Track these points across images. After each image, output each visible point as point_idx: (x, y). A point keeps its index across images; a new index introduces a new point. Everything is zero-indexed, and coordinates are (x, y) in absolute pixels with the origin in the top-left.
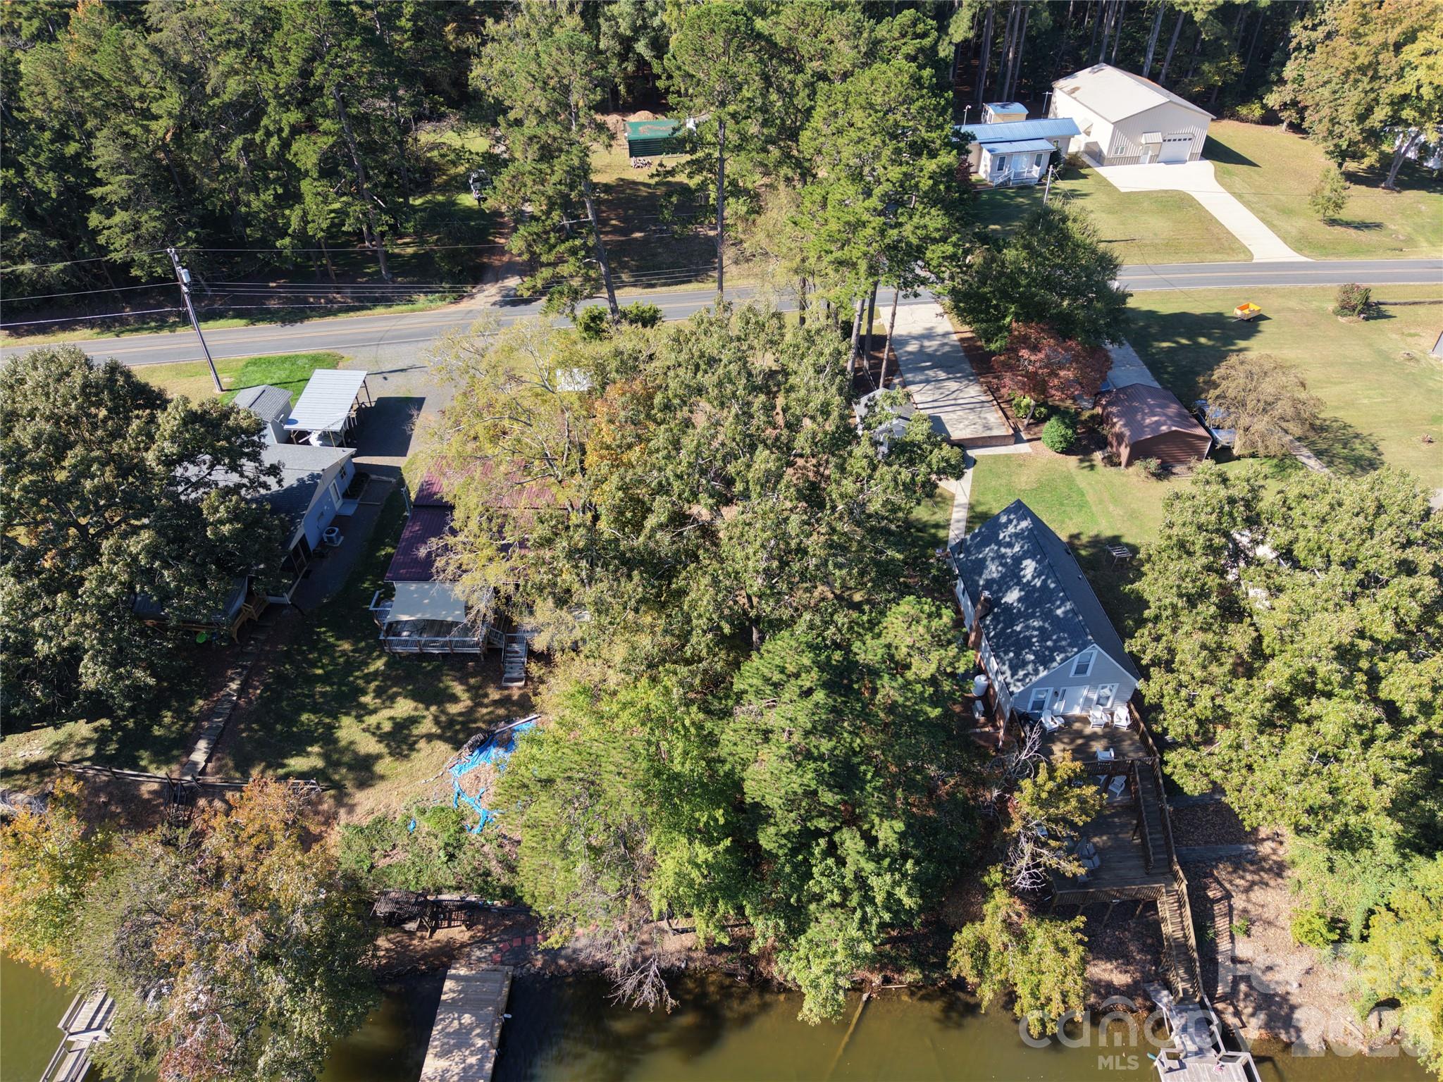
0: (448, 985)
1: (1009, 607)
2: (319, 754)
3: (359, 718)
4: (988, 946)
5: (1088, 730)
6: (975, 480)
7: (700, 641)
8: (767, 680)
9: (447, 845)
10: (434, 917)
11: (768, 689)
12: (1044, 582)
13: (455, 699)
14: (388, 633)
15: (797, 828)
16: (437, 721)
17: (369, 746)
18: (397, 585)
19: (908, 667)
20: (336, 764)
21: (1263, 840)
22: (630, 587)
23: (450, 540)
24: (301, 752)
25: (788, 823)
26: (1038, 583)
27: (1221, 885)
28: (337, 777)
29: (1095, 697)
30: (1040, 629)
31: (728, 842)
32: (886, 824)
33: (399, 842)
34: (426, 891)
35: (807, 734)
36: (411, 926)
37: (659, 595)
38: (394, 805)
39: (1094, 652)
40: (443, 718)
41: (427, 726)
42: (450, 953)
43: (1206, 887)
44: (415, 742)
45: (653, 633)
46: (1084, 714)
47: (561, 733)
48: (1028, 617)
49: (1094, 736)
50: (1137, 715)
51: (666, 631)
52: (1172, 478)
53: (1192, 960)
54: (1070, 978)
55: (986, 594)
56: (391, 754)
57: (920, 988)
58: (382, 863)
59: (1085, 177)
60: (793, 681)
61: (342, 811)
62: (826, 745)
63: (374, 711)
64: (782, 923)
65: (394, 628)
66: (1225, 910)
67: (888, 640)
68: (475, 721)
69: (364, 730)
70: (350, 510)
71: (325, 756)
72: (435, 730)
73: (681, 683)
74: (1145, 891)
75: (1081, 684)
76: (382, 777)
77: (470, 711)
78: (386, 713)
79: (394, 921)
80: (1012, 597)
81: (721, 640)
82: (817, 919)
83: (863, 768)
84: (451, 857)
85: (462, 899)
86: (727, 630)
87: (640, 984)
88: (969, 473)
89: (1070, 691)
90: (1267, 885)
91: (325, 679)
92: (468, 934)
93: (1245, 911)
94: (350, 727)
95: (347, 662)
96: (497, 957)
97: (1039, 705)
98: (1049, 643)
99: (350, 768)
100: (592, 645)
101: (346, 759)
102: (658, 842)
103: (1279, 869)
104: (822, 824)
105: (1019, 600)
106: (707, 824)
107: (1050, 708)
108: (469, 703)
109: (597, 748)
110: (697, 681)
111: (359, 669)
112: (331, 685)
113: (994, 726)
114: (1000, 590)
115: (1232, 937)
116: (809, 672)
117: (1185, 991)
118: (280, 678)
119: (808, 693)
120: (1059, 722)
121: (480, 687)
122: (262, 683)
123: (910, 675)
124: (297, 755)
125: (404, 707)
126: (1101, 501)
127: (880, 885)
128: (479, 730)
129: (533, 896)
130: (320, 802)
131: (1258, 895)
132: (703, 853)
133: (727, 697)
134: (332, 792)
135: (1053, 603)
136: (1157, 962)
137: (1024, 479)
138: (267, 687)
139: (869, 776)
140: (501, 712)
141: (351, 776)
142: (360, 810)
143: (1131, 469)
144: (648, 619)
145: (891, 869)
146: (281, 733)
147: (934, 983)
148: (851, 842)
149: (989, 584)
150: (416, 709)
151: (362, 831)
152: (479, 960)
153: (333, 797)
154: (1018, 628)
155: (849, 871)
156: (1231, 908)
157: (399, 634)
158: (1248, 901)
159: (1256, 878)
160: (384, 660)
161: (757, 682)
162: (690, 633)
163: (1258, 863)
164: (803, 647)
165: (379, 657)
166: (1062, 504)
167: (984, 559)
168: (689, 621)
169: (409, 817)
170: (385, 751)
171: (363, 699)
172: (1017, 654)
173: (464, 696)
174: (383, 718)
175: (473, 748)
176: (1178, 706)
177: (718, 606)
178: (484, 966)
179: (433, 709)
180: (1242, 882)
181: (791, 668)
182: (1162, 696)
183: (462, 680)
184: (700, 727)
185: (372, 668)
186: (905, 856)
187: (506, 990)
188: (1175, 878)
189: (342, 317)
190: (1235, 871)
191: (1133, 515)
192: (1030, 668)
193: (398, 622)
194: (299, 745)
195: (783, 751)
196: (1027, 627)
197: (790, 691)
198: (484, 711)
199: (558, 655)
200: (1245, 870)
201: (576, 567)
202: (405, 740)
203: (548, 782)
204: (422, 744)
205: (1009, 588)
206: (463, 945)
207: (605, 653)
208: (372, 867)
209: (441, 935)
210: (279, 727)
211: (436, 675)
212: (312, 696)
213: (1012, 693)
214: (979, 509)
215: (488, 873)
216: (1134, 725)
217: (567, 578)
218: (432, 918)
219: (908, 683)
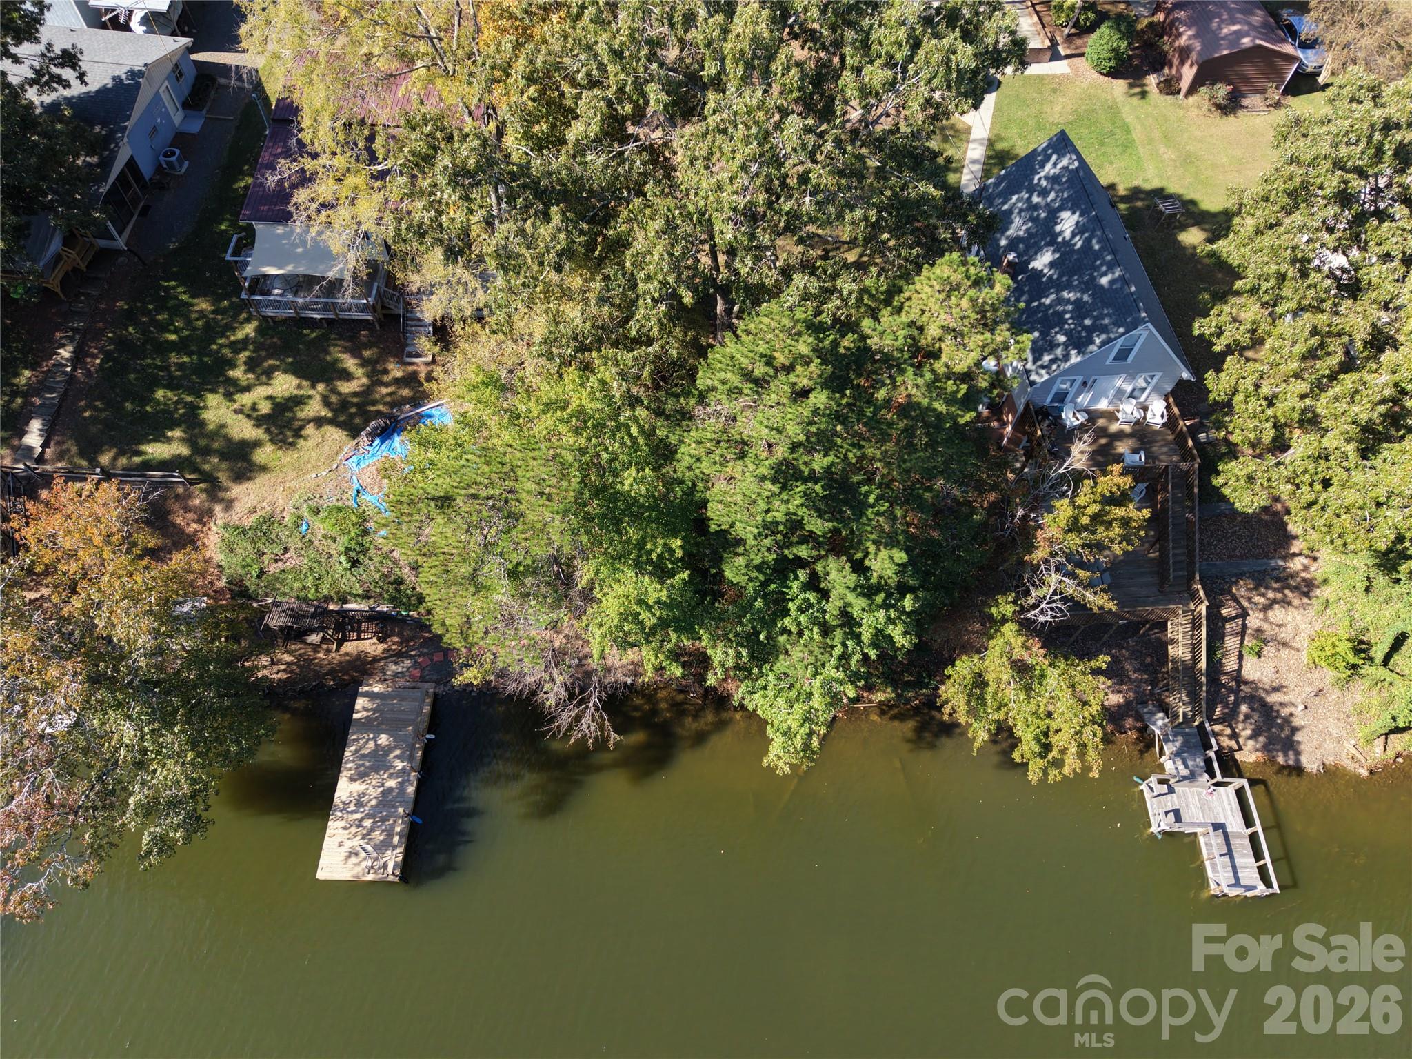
0: (361, 703)
1: (1038, 274)
2: (182, 440)
3: (229, 396)
4: (986, 684)
5: (1114, 427)
6: (998, 109)
7: (648, 316)
8: (747, 376)
9: (348, 550)
10: (340, 628)
11: (747, 387)
12: (1088, 242)
13: (347, 376)
14: (252, 290)
15: (771, 557)
16: (326, 402)
17: (244, 430)
18: (259, 227)
19: (936, 355)
20: (206, 452)
21: (1295, 555)
22: (545, 231)
23: (309, 164)
24: (160, 438)
25: (763, 552)
26: (1078, 243)
27: (1238, 603)
28: (207, 467)
29: (1129, 388)
30: (1078, 303)
31: (685, 575)
32: (884, 553)
33: (291, 545)
34: (328, 599)
35: (794, 447)
36: (314, 638)
37: (590, 246)
38: (280, 503)
39: (1146, 334)
40: (334, 399)
41: (315, 408)
42: (362, 668)
43: (1222, 605)
44: (302, 428)
45: (585, 301)
46: (1111, 408)
47: (464, 434)
48: (1058, 286)
49: (1120, 435)
50: (1176, 410)
51: (602, 301)
52: (1240, 112)
53: (1198, 683)
54: (1089, 729)
55: (1011, 257)
56: (272, 441)
57: (891, 707)
58: (274, 568)
60: (782, 376)
61: (218, 508)
62: (820, 462)
63: (247, 389)
64: (744, 652)
65: (261, 284)
66: (1238, 629)
67: (912, 317)
68: (374, 403)
69: (236, 412)
70: (195, 126)
71: (190, 441)
72: (325, 413)
73: (623, 376)
74: (1158, 611)
75: (1114, 372)
76: (264, 469)
77: (367, 392)
78: (261, 392)
79: (293, 634)
80: (1043, 261)
81: (678, 313)
82: (787, 652)
83: (864, 489)
84: (355, 563)
85: (372, 609)
86: (688, 299)
87: (578, 718)
88: (990, 99)
89: (1103, 382)
90: (1290, 604)
91: (181, 347)
92: (382, 647)
93: (1259, 630)
94: (218, 408)
95: (207, 326)
96: (417, 673)
97: (1061, 397)
98: (1087, 322)
99: (223, 456)
100: (500, 316)
101: (216, 445)
102: (598, 571)
103: (1307, 588)
104: (803, 552)
105: (1052, 265)
106: (660, 556)
107: (1073, 401)
108: (365, 380)
109: (514, 457)
110: (646, 374)
111: (223, 335)
112: (190, 354)
113: (1000, 420)
114: (1026, 252)
115: (1241, 657)
116: (808, 364)
117: (1185, 714)
118: (123, 344)
119: (802, 394)
120: (1082, 417)
121: (377, 362)
122: (102, 350)
123: (939, 366)
124: (156, 440)
125: (284, 384)
126: (1151, 141)
127: (870, 620)
128: (379, 414)
129: (443, 624)
130: (190, 495)
131: (1277, 614)
132: (655, 591)
133: (688, 394)
134: (203, 486)
135: (1097, 268)
136: (1154, 683)
137: (1057, 108)
138: (108, 356)
139: (871, 499)
140: (406, 392)
141: (225, 465)
142: (239, 509)
143: (1191, 99)
144: (578, 282)
145: (886, 606)
146: (132, 413)
147: (908, 701)
148: (837, 574)
149: (1014, 244)
150: (299, 387)
151: (244, 532)
152: (396, 675)
153: (205, 490)
154: (1047, 301)
155: (833, 607)
156: (1244, 627)
157: (269, 293)
158: (1265, 620)
159: (1279, 596)
160: (254, 324)
161: (734, 379)
162: (634, 302)
163: (1284, 580)
164: (800, 327)
165: (248, 320)
166: (1102, 144)
167: (1010, 211)
168: (633, 286)
169: (300, 517)
170: (266, 437)
171: (231, 373)
172: (1044, 334)
173: (359, 372)
174: (259, 396)
175: (373, 435)
176: (1254, 405)
177: (676, 265)
178: (401, 682)
179: (321, 387)
180: (1262, 600)
181: (781, 359)
182: (1236, 391)
183: (355, 353)
184: (649, 434)
185: (240, 335)
186: (903, 589)
187: (427, 709)
188: (1193, 596)
190: (1256, 588)
191: (1188, 160)
192: (1059, 352)
193: (266, 277)
194: (157, 428)
195: (764, 471)
196: (1060, 301)
197: (780, 389)
198: (384, 390)
199: (457, 327)
200: (1267, 588)
201: (467, 199)
202: (288, 424)
203: (444, 501)
204: (310, 430)
205: (1038, 250)
206: (376, 660)
207: (520, 325)
208: (262, 572)
209: (349, 647)
210: (128, 406)
211: (321, 345)
212: (166, 368)
213: (1032, 383)
214: (1000, 146)
215: (399, 582)
216: (1171, 423)
217: (455, 216)
218: (336, 630)
219: (937, 378)
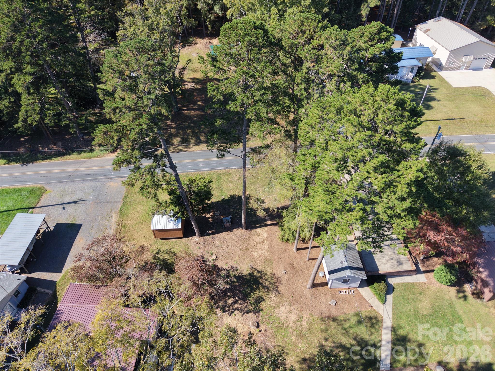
6: (395, 305)
59: (433, 77)
137: (424, 304)
189: (54, 161)
